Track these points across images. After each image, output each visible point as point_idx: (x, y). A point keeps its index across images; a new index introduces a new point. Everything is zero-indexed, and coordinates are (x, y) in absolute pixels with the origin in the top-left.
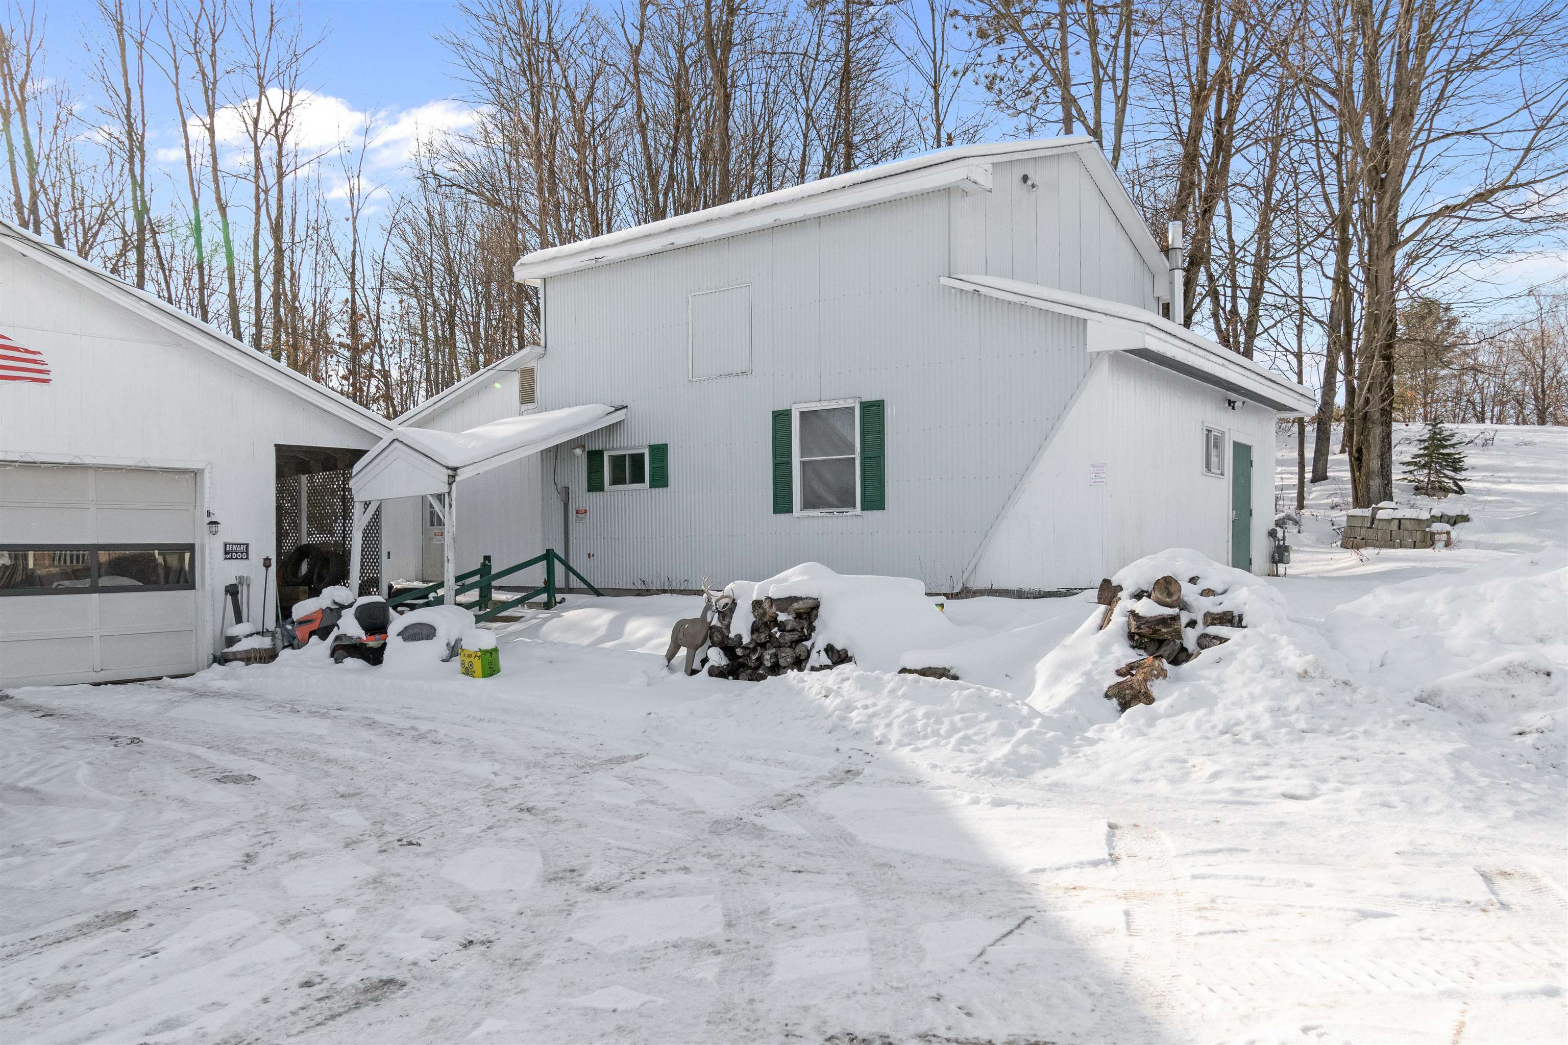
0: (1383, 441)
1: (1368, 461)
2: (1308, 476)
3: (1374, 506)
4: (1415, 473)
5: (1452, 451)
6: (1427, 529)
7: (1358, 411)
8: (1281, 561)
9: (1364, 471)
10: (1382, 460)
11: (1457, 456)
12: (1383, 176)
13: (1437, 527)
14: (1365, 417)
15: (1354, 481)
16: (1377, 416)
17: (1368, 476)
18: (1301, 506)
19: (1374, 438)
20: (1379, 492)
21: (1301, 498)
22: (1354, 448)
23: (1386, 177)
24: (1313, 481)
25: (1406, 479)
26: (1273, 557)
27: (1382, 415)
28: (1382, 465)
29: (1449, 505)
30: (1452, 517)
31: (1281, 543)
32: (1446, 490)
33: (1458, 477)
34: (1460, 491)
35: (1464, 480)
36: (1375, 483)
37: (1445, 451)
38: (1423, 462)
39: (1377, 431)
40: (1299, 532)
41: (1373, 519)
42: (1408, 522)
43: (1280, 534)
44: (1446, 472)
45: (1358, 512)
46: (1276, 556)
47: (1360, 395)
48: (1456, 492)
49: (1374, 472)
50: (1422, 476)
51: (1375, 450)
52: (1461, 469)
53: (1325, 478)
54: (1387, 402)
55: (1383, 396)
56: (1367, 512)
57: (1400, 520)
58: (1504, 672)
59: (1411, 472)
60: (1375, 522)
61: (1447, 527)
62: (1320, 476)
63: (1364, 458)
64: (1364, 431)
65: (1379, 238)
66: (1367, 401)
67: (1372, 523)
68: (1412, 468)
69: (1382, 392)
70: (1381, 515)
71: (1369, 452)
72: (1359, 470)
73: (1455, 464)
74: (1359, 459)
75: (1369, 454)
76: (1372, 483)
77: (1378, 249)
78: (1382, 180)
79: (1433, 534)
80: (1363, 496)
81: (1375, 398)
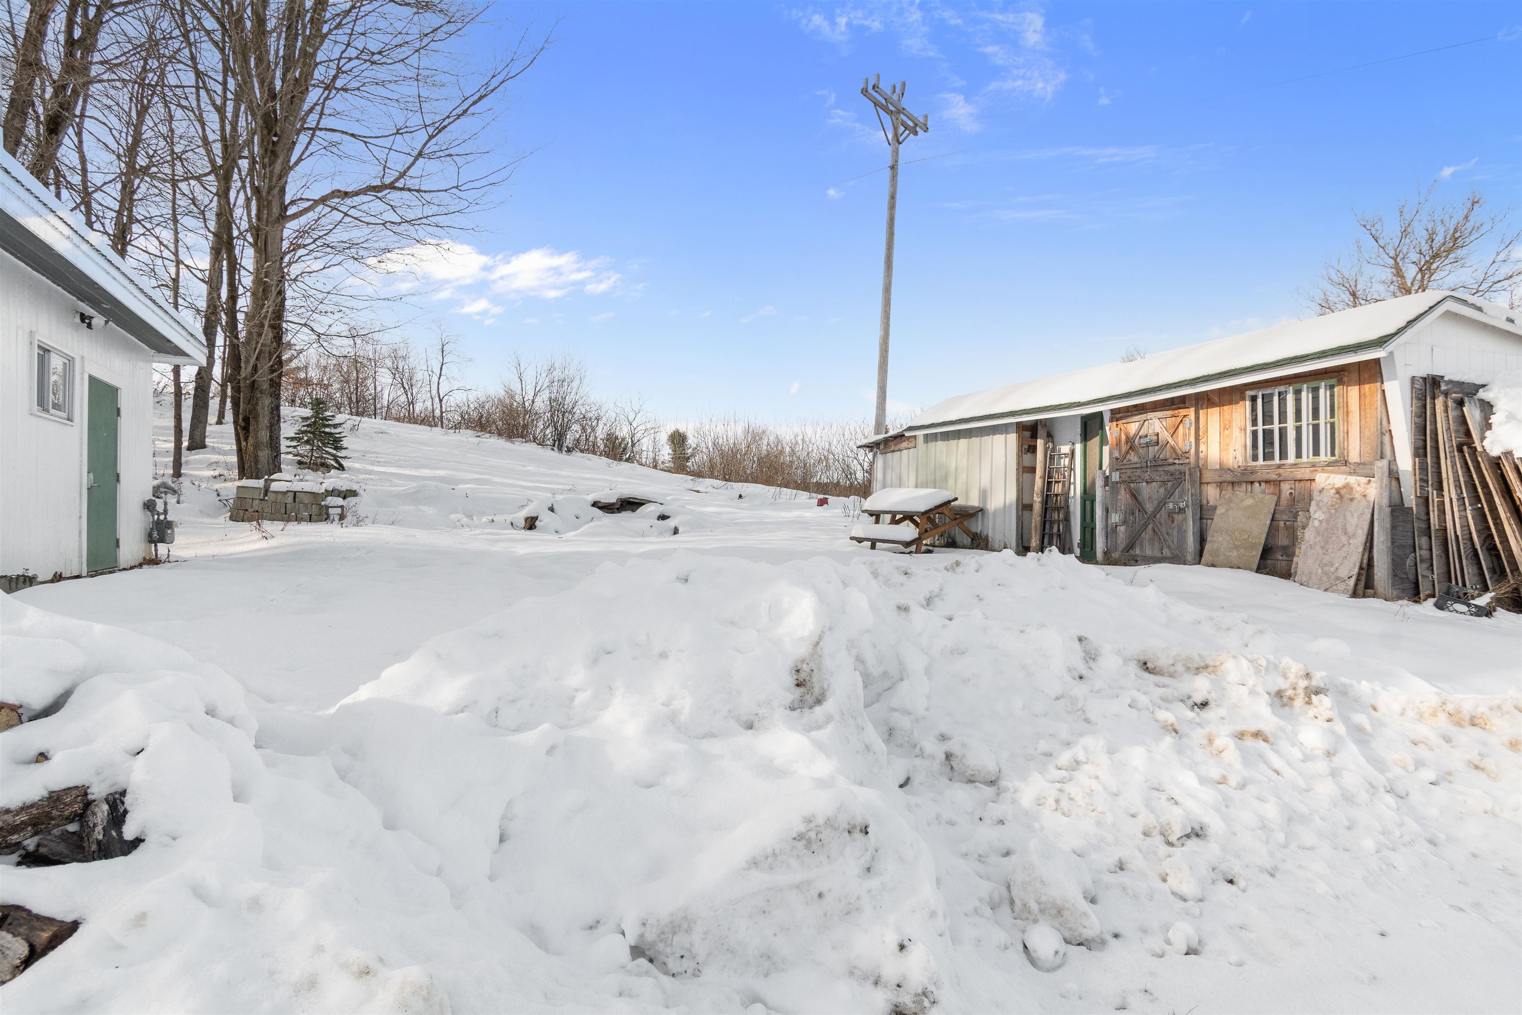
0: (272, 413)
1: (256, 431)
2: (185, 444)
3: (266, 477)
4: (299, 448)
5: (333, 431)
6: (323, 503)
7: (245, 379)
8: (162, 540)
9: (251, 440)
10: (271, 432)
11: (337, 436)
12: (275, 139)
13: (331, 501)
14: (253, 386)
15: (240, 450)
16: (265, 386)
17: (256, 446)
18: (177, 474)
19: (263, 408)
20: (268, 463)
21: (177, 465)
22: (241, 417)
23: (278, 140)
24: (190, 448)
25: (291, 453)
26: (150, 535)
27: (271, 386)
28: (270, 436)
29: (333, 480)
30: (343, 491)
31: (162, 517)
32: (327, 467)
33: (339, 454)
34: (341, 468)
35: (345, 458)
36: (264, 454)
37: (327, 430)
38: (306, 438)
39: (266, 402)
40: (178, 502)
41: (267, 491)
42: (302, 495)
43: (160, 507)
44: (327, 449)
45: (245, 482)
46: (155, 534)
47: (247, 362)
48: (338, 469)
49: (262, 443)
50: (304, 449)
51: (264, 420)
52: (341, 448)
53: (204, 446)
54: (276, 374)
55: (272, 366)
56: (260, 483)
57: (295, 493)
58: (801, 844)
59: (295, 447)
60: (269, 494)
61: (339, 501)
62: (198, 443)
63: (251, 428)
64: (252, 401)
65: (269, 203)
66: (255, 368)
67: (266, 494)
68: (294, 443)
69: (271, 363)
70: (274, 486)
71: (257, 422)
72: (246, 439)
73: (336, 442)
74: (246, 429)
75: (257, 424)
76: (260, 454)
77: (268, 214)
78: (274, 143)
79: (327, 507)
80: (250, 467)
81: (265, 367)
